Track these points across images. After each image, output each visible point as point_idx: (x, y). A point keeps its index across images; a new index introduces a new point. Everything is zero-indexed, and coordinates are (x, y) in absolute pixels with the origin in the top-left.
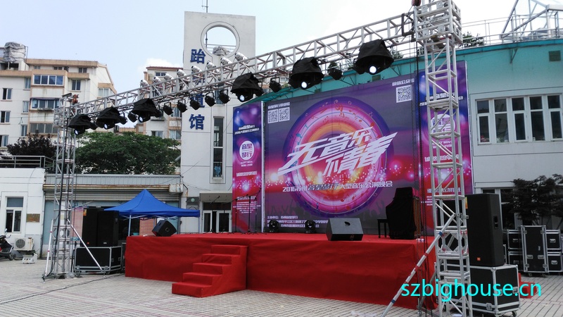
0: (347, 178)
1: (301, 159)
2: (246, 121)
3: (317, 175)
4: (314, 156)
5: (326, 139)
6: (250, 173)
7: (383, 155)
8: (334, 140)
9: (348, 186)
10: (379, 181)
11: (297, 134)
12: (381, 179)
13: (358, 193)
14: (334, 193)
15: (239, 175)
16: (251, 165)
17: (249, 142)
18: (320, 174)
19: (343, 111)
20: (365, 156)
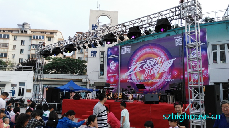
0: (154, 77)
1: (135, 69)
2: (113, 53)
3: (141, 75)
4: (140, 68)
5: (145, 61)
6: (114, 75)
7: (170, 68)
8: (149, 61)
9: (154, 80)
10: (168, 78)
11: (133, 59)
12: (169, 78)
13: (159, 84)
14: (149, 83)
15: (109, 75)
16: (114, 71)
17: (114, 62)
18: (142, 75)
19: (153, 49)
20: (162, 68)
